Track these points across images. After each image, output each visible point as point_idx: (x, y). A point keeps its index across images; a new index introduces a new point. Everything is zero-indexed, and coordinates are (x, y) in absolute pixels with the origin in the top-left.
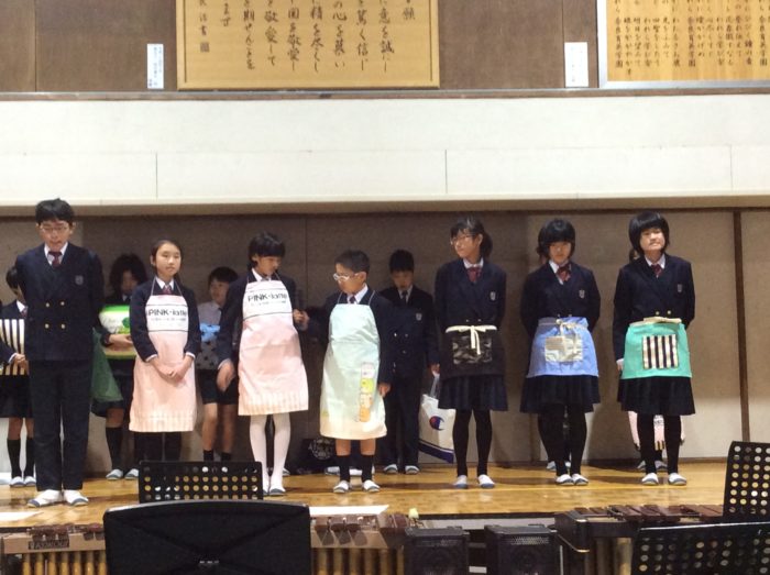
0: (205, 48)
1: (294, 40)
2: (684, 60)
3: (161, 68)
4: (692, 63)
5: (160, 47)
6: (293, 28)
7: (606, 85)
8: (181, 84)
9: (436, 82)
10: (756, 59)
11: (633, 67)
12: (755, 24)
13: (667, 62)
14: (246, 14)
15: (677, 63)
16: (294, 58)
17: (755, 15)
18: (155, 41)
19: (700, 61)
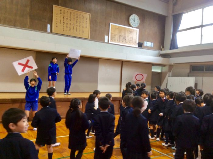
0: (57, 27)
1: (70, 28)
2: (119, 40)
3: (50, 28)
4: (119, 41)
5: (50, 25)
6: (70, 26)
7: (110, 42)
8: (53, 31)
9: (89, 38)
10: (126, 42)
11: (113, 40)
12: (126, 37)
13: (117, 40)
14: (63, 23)
16: (70, 31)
17: (126, 36)
19: (120, 41)
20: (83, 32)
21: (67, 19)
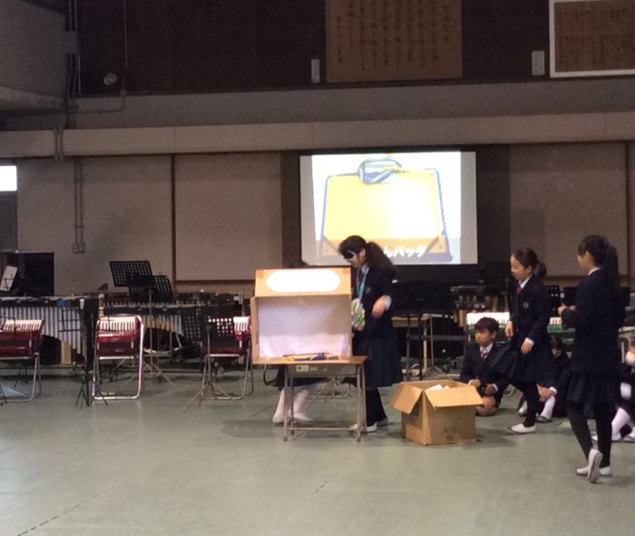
0: (341, 60)
1: (386, 55)
2: (599, 58)
3: (318, 72)
4: (603, 61)
5: (318, 61)
6: (386, 48)
7: (553, 74)
8: (328, 81)
9: (460, 75)
11: (570, 64)
13: (588, 60)
14: (362, 42)
15: (594, 61)
16: (386, 64)
18: (315, 58)
19: (607, 59)
20: (435, 58)
21: (374, 26)
